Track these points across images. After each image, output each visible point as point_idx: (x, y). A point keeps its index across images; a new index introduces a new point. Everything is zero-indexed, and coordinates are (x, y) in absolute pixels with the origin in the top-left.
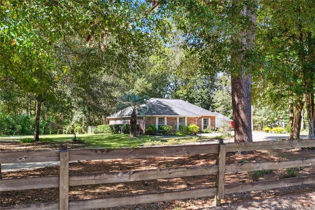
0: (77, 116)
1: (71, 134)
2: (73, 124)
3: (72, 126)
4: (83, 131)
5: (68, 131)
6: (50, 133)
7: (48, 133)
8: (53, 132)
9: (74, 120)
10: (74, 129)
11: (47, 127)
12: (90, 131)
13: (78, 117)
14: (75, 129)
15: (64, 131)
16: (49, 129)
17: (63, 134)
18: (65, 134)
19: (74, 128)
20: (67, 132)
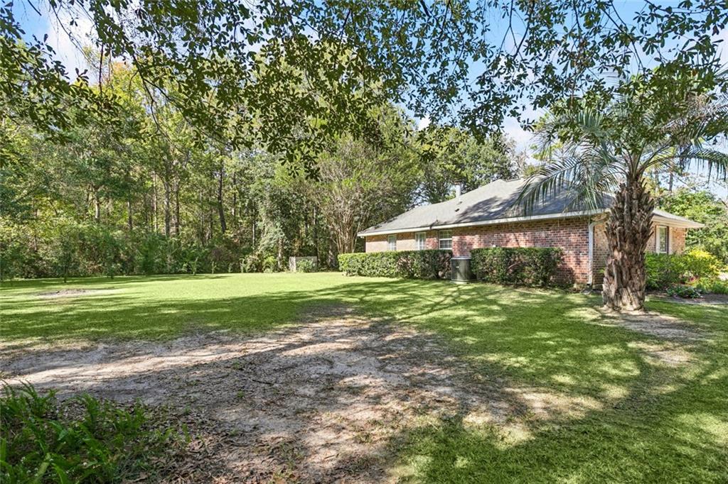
0: (269, 236)
1: (257, 271)
2: (259, 253)
3: (259, 255)
4: (280, 267)
5: (251, 266)
6: (213, 269)
7: (209, 269)
8: (219, 269)
9: (261, 244)
10: (261, 263)
11: (206, 258)
12: (295, 268)
13: (271, 239)
14: (264, 263)
15: (243, 265)
16: (209, 262)
17: (240, 272)
18: (245, 272)
19: (263, 261)
20: (248, 267)
